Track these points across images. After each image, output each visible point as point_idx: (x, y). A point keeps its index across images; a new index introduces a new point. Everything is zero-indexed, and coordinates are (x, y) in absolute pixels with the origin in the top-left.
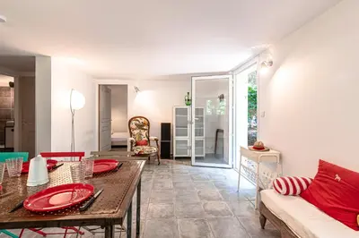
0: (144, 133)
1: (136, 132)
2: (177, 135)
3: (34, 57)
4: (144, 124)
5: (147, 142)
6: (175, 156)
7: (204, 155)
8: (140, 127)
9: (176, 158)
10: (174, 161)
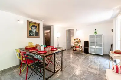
0: (78, 44)
1: (76, 43)
2: (90, 45)
3: (51, 26)
4: (79, 41)
5: (79, 47)
6: (89, 53)
7: (103, 54)
8: (77, 42)
9: (90, 54)
10: (89, 55)
